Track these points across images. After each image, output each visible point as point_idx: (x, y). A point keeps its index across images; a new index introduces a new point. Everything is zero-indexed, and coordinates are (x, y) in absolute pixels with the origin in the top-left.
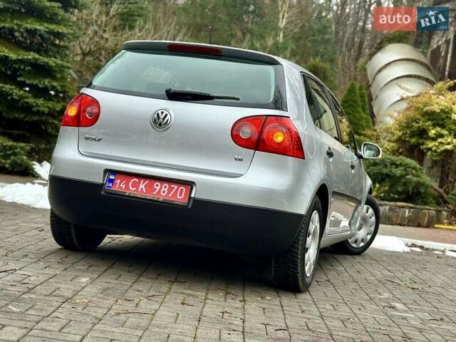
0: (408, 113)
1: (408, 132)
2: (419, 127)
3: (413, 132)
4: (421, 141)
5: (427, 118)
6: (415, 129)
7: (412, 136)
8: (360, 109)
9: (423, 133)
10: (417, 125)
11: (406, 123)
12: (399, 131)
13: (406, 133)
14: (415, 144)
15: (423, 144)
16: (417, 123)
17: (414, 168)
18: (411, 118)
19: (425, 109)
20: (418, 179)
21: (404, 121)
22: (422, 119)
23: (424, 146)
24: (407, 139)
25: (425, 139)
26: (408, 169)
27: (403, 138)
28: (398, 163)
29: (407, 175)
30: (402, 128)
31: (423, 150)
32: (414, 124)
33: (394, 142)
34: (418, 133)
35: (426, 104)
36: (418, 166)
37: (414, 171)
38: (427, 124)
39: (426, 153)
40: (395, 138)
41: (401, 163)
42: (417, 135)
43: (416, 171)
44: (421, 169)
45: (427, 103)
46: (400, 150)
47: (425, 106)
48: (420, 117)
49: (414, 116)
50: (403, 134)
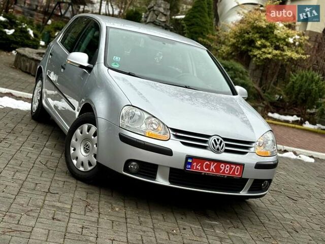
0: (242, 25)
1: (241, 40)
2: (249, 38)
3: (244, 40)
4: (249, 48)
5: (256, 31)
6: (246, 39)
7: (243, 44)
8: (206, 15)
9: (251, 42)
10: (248, 36)
11: (240, 33)
12: (234, 39)
13: (239, 40)
14: (245, 50)
15: (251, 51)
16: (248, 33)
17: (242, 72)
18: (244, 30)
19: (255, 25)
20: (243, 81)
21: (239, 31)
22: (252, 32)
23: (251, 53)
24: (239, 46)
25: (253, 47)
26: (236, 72)
27: (236, 45)
28: (230, 67)
30: (236, 37)
31: (249, 56)
32: (246, 35)
33: (229, 46)
34: (248, 42)
36: (244, 70)
37: (241, 74)
38: (255, 36)
39: (252, 58)
40: (230, 43)
41: (232, 68)
42: (247, 43)
43: (243, 74)
44: (246, 72)
45: (257, 20)
46: (233, 54)
48: (250, 30)
49: (246, 28)
50: (237, 41)
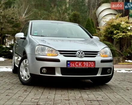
0: (107, 26)
2: (110, 31)
3: (109, 32)
4: (112, 35)
5: (113, 27)
7: (109, 34)
8: (92, 27)
9: (112, 33)
11: (106, 30)
12: (104, 33)
14: (110, 37)
15: (112, 36)
16: (110, 29)
18: (108, 28)
19: (112, 25)
22: (111, 28)
24: (107, 35)
27: (106, 35)
31: (113, 39)
32: (109, 30)
38: (113, 29)
40: (103, 35)
44: (112, 45)
45: (112, 22)
46: (106, 39)
50: (106, 34)
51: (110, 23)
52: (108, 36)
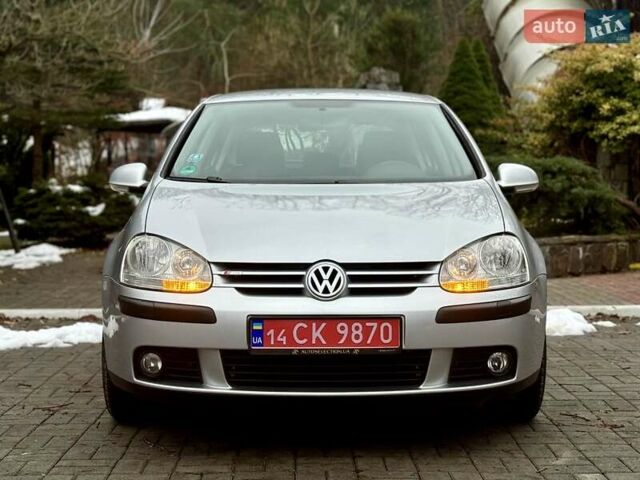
0: (561, 80)
1: (565, 112)
2: (582, 102)
3: (573, 110)
4: (588, 125)
5: (592, 84)
6: (576, 106)
7: (573, 117)
8: (481, 83)
9: (589, 111)
10: (579, 99)
11: (559, 98)
12: (550, 113)
13: (562, 114)
14: (580, 130)
15: (592, 129)
16: (578, 95)
17: (584, 174)
18: (567, 89)
19: (588, 70)
20: (592, 192)
21: (556, 94)
22: (586, 88)
23: (595, 133)
24: (565, 125)
25: (596, 120)
26: (573, 178)
27: (558, 124)
28: (555, 169)
29: (572, 187)
30: (553, 106)
31: (593, 140)
32: (574, 98)
33: (544, 132)
34: (582, 111)
35: (588, 62)
36: (589, 169)
37: (583, 179)
38: (595, 94)
39: (600, 143)
40: (544, 124)
41: (560, 170)
42: (581, 115)
43: (587, 178)
44: (594, 173)
45: (590, 60)
46: (556, 144)
47: (587, 65)
48: (581, 85)
49: (571, 85)
50: (557, 117)
51: (581, 66)
52: (568, 128)
